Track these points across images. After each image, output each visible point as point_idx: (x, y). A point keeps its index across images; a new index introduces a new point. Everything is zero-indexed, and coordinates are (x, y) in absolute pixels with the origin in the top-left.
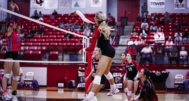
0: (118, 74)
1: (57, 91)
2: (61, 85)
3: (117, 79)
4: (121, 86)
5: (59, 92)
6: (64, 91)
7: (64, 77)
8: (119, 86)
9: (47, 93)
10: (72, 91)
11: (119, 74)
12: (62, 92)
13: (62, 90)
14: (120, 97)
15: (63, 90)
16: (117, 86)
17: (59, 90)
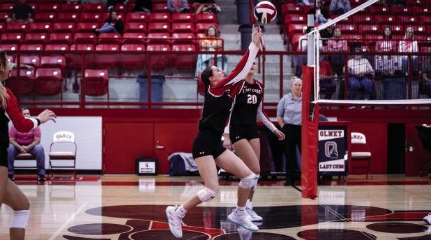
0: (330, 134)
1: (137, 184)
2: (147, 166)
3: (331, 147)
4: (341, 166)
5: (142, 187)
6: (157, 184)
7: (154, 144)
8: (337, 166)
9: (103, 191)
10: (183, 184)
11: (335, 133)
12: (152, 187)
13: (151, 183)
14: (340, 196)
15: (153, 180)
16: (331, 165)
17: (142, 183)
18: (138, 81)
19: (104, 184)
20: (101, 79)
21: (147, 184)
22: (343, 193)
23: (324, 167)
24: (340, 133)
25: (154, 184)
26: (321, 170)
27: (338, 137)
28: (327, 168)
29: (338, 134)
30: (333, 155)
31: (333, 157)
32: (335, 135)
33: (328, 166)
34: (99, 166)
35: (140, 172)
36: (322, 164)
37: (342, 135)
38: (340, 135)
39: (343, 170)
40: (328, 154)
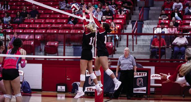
2: (61, 88)
5: (59, 98)
6: (66, 97)
7: (66, 78)
8: (142, 90)
15: (64, 95)
16: (139, 90)
17: (59, 96)
19: (43, 96)
21: (61, 97)
23: (136, 91)
25: (64, 97)
26: (134, 92)
27: (144, 76)
28: (137, 91)
29: (144, 74)
30: (141, 85)
31: (141, 86)
32: (142, 75)
33: (138, 90)
34: (40, 88)
35: (58, 91)
36: (135, 89)
38: (145, 75)
39: (145, 92)
40: (138, 84)
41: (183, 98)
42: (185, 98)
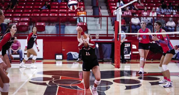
1: (55, 63)
2: (59, 57)
4: (129, 57)
5: (57, 64)
7: (62, 49)
8: (127, 57)
9: (43, 65)
10: (72, 63)
11: (127, 45)
12: (61, 64)
13: (61, 63)
15: (61, 62)
18: (56, 26)
19: (44, 63)
20: (43, 26)
21: (59, 63)
22: (129, 66)
24: (128, 45)
25: (62, 63)
31: (126, 53)
32: (127, 46)
34: (42, 57)
35: (57, 59)
37: (129, 46)
39: (129, 58)
41: (152, 62)
42: (154, 61)
